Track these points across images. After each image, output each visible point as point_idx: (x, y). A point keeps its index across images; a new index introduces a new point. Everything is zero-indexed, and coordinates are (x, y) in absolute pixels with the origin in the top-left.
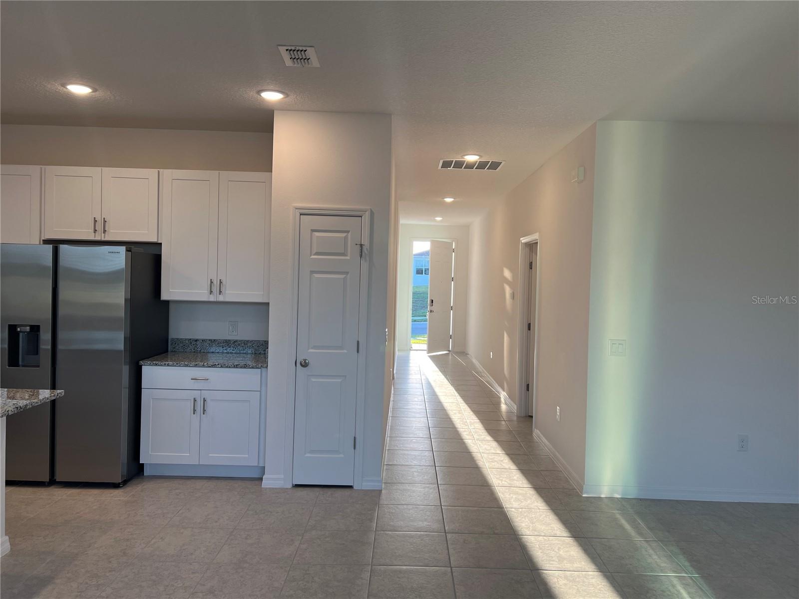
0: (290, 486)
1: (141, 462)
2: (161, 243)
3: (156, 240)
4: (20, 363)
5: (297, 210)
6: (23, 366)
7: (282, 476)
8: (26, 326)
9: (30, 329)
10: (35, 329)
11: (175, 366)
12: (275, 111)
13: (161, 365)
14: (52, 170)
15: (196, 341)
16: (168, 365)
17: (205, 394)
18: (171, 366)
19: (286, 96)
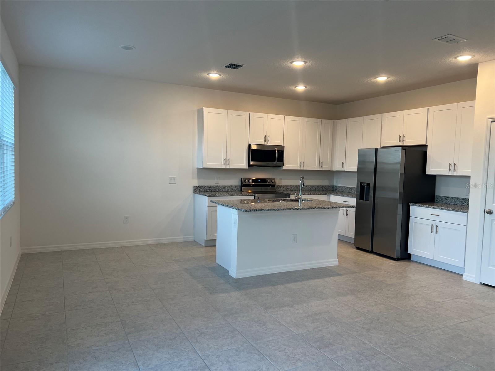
0: (479, 283)
1: (409, 252)
2: (427, 145)
3: (425, 144)
4: (365, 199)
5: (489, 119)
6: (366, 200)
7: (474, 276)
8: (365, 183)
9: (367, 185)
10: (368, 184)
11: (424, 207)
12: (479, 64)
13: (418, 206)
14: (386, 115)
15: (448, 197)
16: (421, 206)
17: (438, 224)
18: (422, 207)
19: (473, 56)
